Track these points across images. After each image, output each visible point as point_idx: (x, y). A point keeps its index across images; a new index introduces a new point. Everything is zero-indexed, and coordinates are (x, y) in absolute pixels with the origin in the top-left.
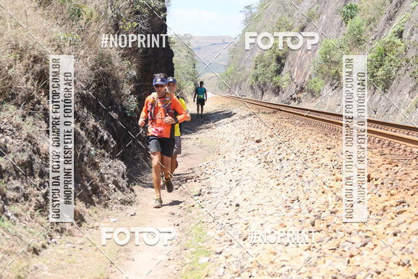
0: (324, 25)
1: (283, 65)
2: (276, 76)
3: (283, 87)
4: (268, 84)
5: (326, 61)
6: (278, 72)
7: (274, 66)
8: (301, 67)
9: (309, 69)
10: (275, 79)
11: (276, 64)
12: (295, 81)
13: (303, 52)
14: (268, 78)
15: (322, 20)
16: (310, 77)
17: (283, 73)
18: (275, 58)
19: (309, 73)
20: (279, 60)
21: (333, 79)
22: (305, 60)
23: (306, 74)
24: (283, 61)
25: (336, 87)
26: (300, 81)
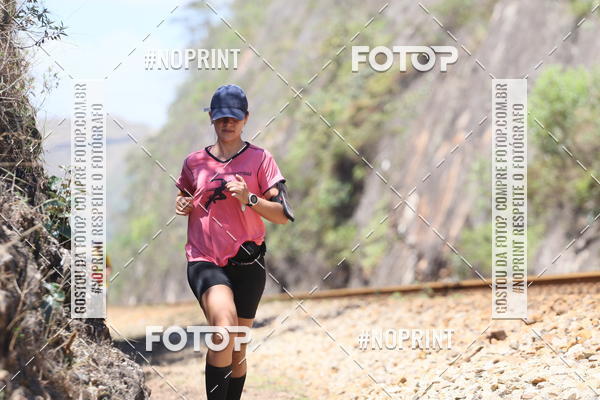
0: (511, 38)
1: (358, 188)
2: (336, 226)
3: (366, 264)
4: (305, 258)
5: (548, 148)
6: (344, 212)
7: (326, 190)
8: (431, 188)
9: (461, 193)
10: (331, 237)
11: (333, 184)
12: (412, 239)
13: (438, 138)
14: (304, 235)
15: (501, 21)
16: (468, 224)
17: (361, 214)
18: (328, 163)
19: (464, 209)
20: (344, 169)
21: (579, 211)
22: (447, 163)
23: (450, 214)
24: (358, 173)
25: (589, 243)
26: (431, 238)
